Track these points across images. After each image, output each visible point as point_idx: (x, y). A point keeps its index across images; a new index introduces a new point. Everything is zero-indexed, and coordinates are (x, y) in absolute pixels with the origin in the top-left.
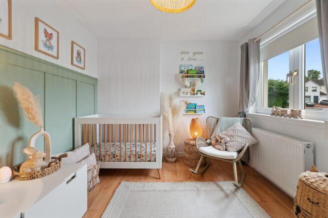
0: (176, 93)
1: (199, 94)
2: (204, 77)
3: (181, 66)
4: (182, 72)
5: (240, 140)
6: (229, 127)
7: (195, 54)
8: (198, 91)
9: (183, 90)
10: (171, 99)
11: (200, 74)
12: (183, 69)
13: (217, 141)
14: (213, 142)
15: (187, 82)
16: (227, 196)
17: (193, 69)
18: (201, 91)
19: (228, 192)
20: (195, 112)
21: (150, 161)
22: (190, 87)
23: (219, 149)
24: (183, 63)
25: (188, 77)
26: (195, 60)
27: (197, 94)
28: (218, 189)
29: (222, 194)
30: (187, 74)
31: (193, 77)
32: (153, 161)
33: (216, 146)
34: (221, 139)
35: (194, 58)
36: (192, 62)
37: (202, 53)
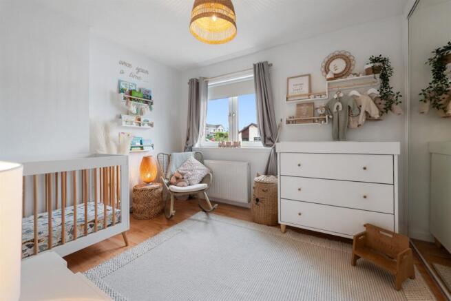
0: (113, 121)
1: (146, 126)
2: (152, 104)
3: (119, 82)
4: (122, 91)
5: (199, 172)
6: (185, 162)
7: (139, 70)
8: (145, 121)
9: (125, 117)
10: (107, 129)
11: (147, 99)
12: (123, 87)
13: (177, 178)
14: (173, 180)
15: (133, 107)
16: (206, 223)
17: (137, 90)
18: (148, 121)
19: (204, 220)
20: (142, 148)
21: (112, 224)
22: (137, 114)
23: (183, 186)
24: (122, 77)
25: (131, 99)
26: (139, 78)
27: (143, 125)
28: (195, 222)
29: (202, 224)
30: (130, 95)
31: (138, 101)
32: (116, 223)
33: (179, 184)
34: (183, 174)
35: (138, 75)
36: (134, 81)
37: (147, 72)
